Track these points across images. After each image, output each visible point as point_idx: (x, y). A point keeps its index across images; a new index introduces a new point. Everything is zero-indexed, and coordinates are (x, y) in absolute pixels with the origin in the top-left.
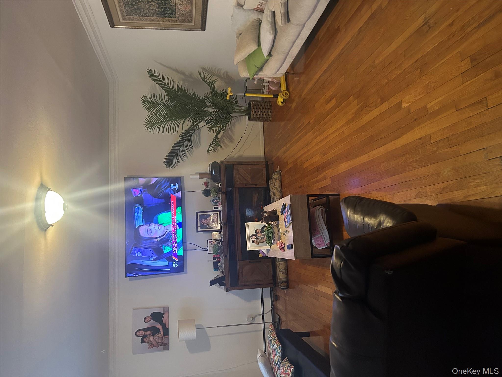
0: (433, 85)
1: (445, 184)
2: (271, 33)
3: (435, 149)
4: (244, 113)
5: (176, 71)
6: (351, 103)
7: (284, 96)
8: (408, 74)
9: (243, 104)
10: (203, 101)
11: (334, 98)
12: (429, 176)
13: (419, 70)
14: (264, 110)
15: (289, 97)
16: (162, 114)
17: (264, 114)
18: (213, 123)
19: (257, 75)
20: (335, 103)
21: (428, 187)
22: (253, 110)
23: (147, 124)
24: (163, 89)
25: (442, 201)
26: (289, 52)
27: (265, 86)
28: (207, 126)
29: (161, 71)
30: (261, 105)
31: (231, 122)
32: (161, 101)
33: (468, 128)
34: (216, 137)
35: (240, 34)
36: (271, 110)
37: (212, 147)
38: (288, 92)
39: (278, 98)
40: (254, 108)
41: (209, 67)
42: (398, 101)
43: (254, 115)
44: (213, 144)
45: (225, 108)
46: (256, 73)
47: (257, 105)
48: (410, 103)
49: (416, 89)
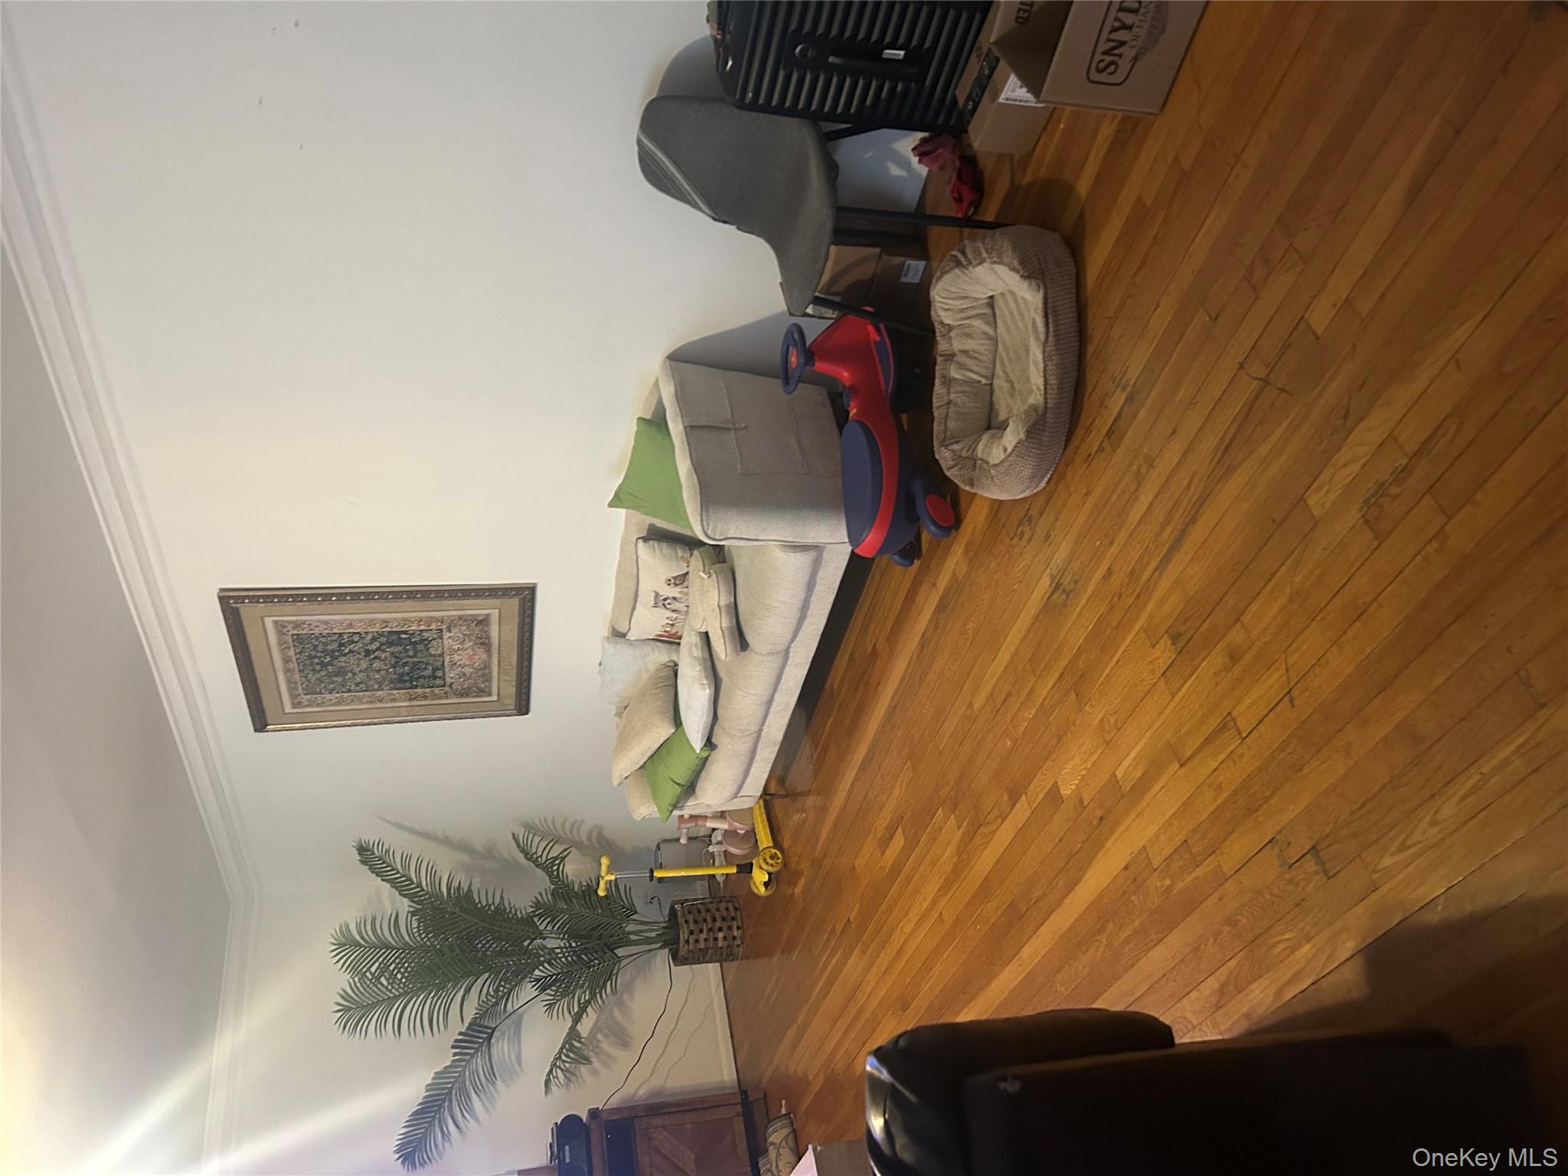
0: (1112, 721)
1: (1221, 975)
2: (703, 684)
3: (1168, 882)
4: (657, 943)
5: (446, 841)
6: (941, 829)
7: (767, 863)
8: (1053, 711)
9: (651, 914)
10: (528, 921)
11: (897, 829)
12: (1177, 968)
13: (1073, 695)
14: (718, 924)
15: (785, 864)
16: (399, 976)
17: (721, 935)
18: (561, 985)
19: (681, 808)
20: (903, 840)
21: (1185, 1001)
22: (685, 926)
23: (346, 1009)
24: (405, 896)
25: (1230, 1029)
26: (761, 730)
27: (716, 854)
28: (543, 997)
29: (397, 844)
30: (708, 911)
31: (617, 974)
32: (394, 934)
33: (1219, 801)
34: (573, 1030)
35: (626, 708)
36: (740, 921)
37: (560, 1067)
38: (778, 852)
39: (751, 872)
40: (687, 922)
41: (545, 820)
42: (1048, 787)
43: (687, 941)
44: (563, 1058)
45: (596, 934)
46: (678, 802)
47: (696, 911)
48: (1076, 782)
49: (1081, 742)
